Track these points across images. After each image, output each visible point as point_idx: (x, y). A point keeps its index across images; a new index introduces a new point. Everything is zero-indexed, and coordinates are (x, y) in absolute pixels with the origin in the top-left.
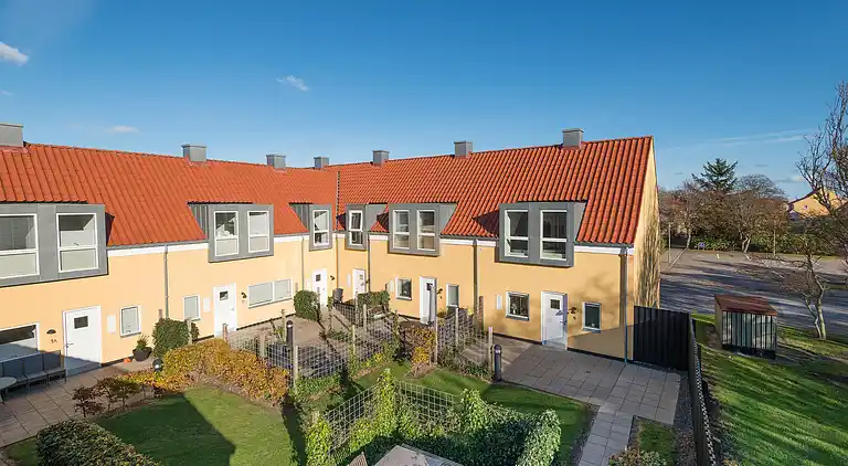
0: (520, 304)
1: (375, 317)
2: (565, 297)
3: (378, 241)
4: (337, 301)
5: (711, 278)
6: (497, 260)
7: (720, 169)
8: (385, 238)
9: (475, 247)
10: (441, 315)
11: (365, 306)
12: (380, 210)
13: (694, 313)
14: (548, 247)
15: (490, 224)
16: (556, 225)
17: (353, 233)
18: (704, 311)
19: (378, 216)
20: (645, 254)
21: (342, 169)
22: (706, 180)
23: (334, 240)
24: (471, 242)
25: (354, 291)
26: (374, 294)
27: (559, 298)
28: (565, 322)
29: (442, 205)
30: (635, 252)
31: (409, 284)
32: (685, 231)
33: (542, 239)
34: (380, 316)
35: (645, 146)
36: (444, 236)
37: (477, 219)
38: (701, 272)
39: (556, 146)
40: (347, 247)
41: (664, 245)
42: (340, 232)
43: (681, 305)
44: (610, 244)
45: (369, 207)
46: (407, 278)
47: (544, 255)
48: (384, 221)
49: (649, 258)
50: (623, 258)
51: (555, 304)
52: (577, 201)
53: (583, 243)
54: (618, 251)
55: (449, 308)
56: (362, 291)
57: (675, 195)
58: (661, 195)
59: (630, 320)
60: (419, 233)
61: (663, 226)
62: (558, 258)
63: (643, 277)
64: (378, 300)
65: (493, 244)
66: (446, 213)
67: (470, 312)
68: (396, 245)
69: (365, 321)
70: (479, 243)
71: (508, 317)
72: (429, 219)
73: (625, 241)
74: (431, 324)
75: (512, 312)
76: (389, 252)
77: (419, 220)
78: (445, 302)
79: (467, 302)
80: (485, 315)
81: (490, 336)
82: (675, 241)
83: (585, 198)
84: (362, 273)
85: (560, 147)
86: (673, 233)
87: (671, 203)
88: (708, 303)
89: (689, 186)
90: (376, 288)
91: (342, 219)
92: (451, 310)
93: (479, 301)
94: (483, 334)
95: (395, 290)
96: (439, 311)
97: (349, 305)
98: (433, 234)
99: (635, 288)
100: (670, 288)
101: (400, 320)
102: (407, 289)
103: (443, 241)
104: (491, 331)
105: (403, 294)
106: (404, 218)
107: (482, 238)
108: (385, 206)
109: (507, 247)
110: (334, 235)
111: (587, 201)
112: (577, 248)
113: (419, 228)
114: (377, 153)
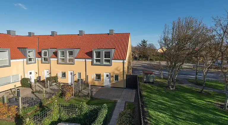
0: (98, 76)
1: (53, 84)
2: (110, 74)
3: (53, 60)
4: (38, 80)
5: (142, 67)
6: (92, 65)
7: (144, 42)
8: (56, 59)
9: (85, 61)
10: (76, 81)
11: (49, 81)
12: (54, 50)
13: (139, 76)
14: (106, 61)
15: (90, 55)
16: (108, 55)
17: (44, 58)
18: (141, 75)
19: (53, 52)
20: (128, 62)
21: (39, 37)
22: (142, 44)
23: (37, 61)
24: (84, 60)
25: (45, 76)
26: (52, 77)
27: (109, 74)
28: (110, 80)
29: (76, 49)
30: (126, 61)
31: (65, 73)
32: (137, 56)
33: (104, 59)
34: (55, 84)
35: (128, 35)
36: (76, 58)
37: (86, 53)
38: (140, 66)
39: (107, 34)
40: (42, 63)
41: (133, 60)
42: (39, 58)
43: (136, 74)
44: (120, 60)
45: (50, 50)
46: (64, 71)
47: (104, 63)
48: (56, 54)
49: (129, 62)
50: (123, 63)
51: (107, 76)
52: (113, 48)
53: (114, 59)
54: (122, 61)
55: (78, 79)
56: (48, 76)
57: (135, 48)
58: (132, 48)
59: (125, 78)
60: (68, 58)
61: (132, 55)
62: (108, 63)
63: (128, 67)
64: (55, 79)
65: (91, 60)
66: (76, 52)
67: (84, 80)
68: (60, 61)
69: (49, 86)
70: (87, 60)
72: (71, 53)
73: (124, 59)
74: (72, 84)
75: (96, 79)
76: (57, 64)
77: (68, 54)
78: (77, 78)
79: (83, 77)
80: (89, 81)
81: (90, 86)
82: (135, 59)
83: (115, 48)
84: (48, 71)
85: (108, 34)
86: (135, 56)
87: (134, 50)
88: (141, 73)
89: (138, 46)
90: (53, 75)
91: (40, 54)
92: (79, 80)
93: (87, 77)
94: (88, 85)
95: (60, 75)
96: (75, 80)
97: (43, 81)
98: (72, 58)
99: (126, 70)
100: (134, 70)
101: (62, 84)
102: (64, 75)
103: (76, 60)
104: (90, 84)
105: (63, 76)
106: (63, 53)
107: (88, 59)
108: (56, 49)
109: (95, 61)
110: (37, 59)
111: (115, 49)
112: (113, 61)
113: (68, 56)
114: (53, 32)
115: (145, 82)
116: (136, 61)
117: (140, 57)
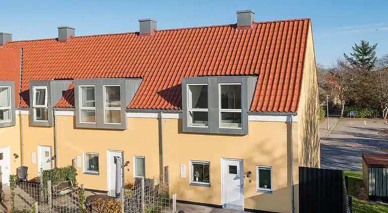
0: (202, 172)
1: (62, 192)
2: (242, 162)
3: (64, 116)
4: (21, 179)
5: (358, 141)
6: (180, 131)
7: (364, 49)
8: (72, 113)
9: (159, 119)
10: (129, 186)
11: (49, 182)
12: (66, 85)
13: (346, 172)
14: (227, 117)
15: (173, 97)
16: (232, 98)
17: (38, 110)
18: (356, 169)
19: (64, 92)
20: (307, 122)
21: (24, 45)
22: (355, 59)
23: (17, 118)
24: (156, 115)
25: (40, 167)
26: (60, 170)
27: (237, 164)
28: (242, 186)
29: (127, 80)
30: (299, 119)
31: (96, 158)
32: (339, 102)
33: (221, 110)
34: (67, 191)
35: (305, 27)
36: (130, 109)
37: (162, 94)
38: (352, 137)
39: (231, 26)
40: (31, 124)
41: (324, 114)
42: (23, 108)
43: (337, 164)
44: (278, 113)
45: (54, 83)
46: (94, 151)
47: (223, 125)
48: (70, 97)
49: (310, 126)
50: (289, 125)
51: (233, 170)
52: (250, 75)
53: (256, 112)
54: (284, 119)
55: (137, 179)
56: (48, 167)
57: (331, 72)
58: (319, 72)
59: (296, 182)
60: (106, 108)
61: (322, 98)
62: (235, 126)
63: (306, 141)
64: (68, 174)
65: (177, 116)
66: (131, 88)
67: (156, 183)
68: (82, 120)
69: (50, 198)
70: (164, 115)
71: (192, 184)
72: (115, 94)
73: (291, 111)
74: (118, 195)
75: (195, 180)
76: (75, 127)
77: (105, 95)
78: (132, 173)
79: (153, 172)
80: (170, 185)
81: (174, 203)
82: (332, 111)
83: (257, 72)
84: (48, 149)
85: (235, 26)
86: (331, 103)
87: (326, 80)
88: (357, 162)
89: (342, 64)
90: (62, 163)
91: (25, 96)
92: (138, 181)
93: (164, 172)
94: (167, 202)
95: (82, 165)
96: (126, 182)
97: (34, 183)
98: (119, 109)
99: (300, 150)
100: (328, 151)
101: (87, 194)
102: (94, 163)
103: (129, 115)
104: (174, 197)
105: (90, 169)
106: (91, 94)
107: (166, 110)
108: (70, 82)
109: (190, 119)
110: (17, 112)
111: (258, 75)
112: (251, 118)
113: (105, 104)
114: (62, 30)
115: (373, 198)
116: (335, 120)
117: (350, 104)
